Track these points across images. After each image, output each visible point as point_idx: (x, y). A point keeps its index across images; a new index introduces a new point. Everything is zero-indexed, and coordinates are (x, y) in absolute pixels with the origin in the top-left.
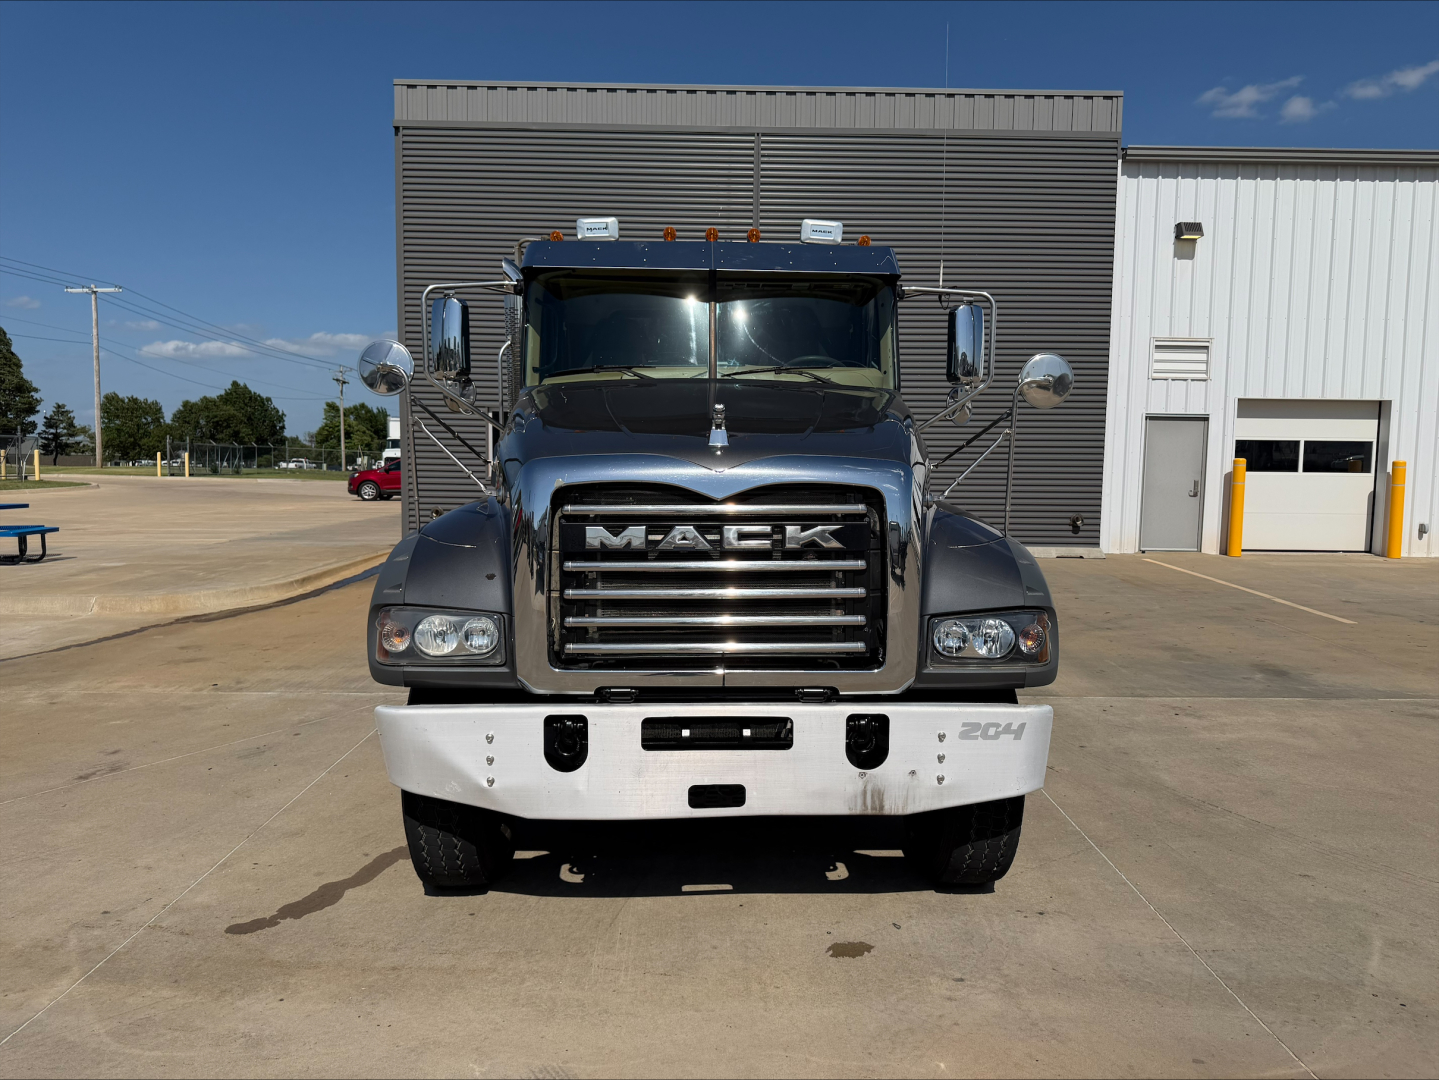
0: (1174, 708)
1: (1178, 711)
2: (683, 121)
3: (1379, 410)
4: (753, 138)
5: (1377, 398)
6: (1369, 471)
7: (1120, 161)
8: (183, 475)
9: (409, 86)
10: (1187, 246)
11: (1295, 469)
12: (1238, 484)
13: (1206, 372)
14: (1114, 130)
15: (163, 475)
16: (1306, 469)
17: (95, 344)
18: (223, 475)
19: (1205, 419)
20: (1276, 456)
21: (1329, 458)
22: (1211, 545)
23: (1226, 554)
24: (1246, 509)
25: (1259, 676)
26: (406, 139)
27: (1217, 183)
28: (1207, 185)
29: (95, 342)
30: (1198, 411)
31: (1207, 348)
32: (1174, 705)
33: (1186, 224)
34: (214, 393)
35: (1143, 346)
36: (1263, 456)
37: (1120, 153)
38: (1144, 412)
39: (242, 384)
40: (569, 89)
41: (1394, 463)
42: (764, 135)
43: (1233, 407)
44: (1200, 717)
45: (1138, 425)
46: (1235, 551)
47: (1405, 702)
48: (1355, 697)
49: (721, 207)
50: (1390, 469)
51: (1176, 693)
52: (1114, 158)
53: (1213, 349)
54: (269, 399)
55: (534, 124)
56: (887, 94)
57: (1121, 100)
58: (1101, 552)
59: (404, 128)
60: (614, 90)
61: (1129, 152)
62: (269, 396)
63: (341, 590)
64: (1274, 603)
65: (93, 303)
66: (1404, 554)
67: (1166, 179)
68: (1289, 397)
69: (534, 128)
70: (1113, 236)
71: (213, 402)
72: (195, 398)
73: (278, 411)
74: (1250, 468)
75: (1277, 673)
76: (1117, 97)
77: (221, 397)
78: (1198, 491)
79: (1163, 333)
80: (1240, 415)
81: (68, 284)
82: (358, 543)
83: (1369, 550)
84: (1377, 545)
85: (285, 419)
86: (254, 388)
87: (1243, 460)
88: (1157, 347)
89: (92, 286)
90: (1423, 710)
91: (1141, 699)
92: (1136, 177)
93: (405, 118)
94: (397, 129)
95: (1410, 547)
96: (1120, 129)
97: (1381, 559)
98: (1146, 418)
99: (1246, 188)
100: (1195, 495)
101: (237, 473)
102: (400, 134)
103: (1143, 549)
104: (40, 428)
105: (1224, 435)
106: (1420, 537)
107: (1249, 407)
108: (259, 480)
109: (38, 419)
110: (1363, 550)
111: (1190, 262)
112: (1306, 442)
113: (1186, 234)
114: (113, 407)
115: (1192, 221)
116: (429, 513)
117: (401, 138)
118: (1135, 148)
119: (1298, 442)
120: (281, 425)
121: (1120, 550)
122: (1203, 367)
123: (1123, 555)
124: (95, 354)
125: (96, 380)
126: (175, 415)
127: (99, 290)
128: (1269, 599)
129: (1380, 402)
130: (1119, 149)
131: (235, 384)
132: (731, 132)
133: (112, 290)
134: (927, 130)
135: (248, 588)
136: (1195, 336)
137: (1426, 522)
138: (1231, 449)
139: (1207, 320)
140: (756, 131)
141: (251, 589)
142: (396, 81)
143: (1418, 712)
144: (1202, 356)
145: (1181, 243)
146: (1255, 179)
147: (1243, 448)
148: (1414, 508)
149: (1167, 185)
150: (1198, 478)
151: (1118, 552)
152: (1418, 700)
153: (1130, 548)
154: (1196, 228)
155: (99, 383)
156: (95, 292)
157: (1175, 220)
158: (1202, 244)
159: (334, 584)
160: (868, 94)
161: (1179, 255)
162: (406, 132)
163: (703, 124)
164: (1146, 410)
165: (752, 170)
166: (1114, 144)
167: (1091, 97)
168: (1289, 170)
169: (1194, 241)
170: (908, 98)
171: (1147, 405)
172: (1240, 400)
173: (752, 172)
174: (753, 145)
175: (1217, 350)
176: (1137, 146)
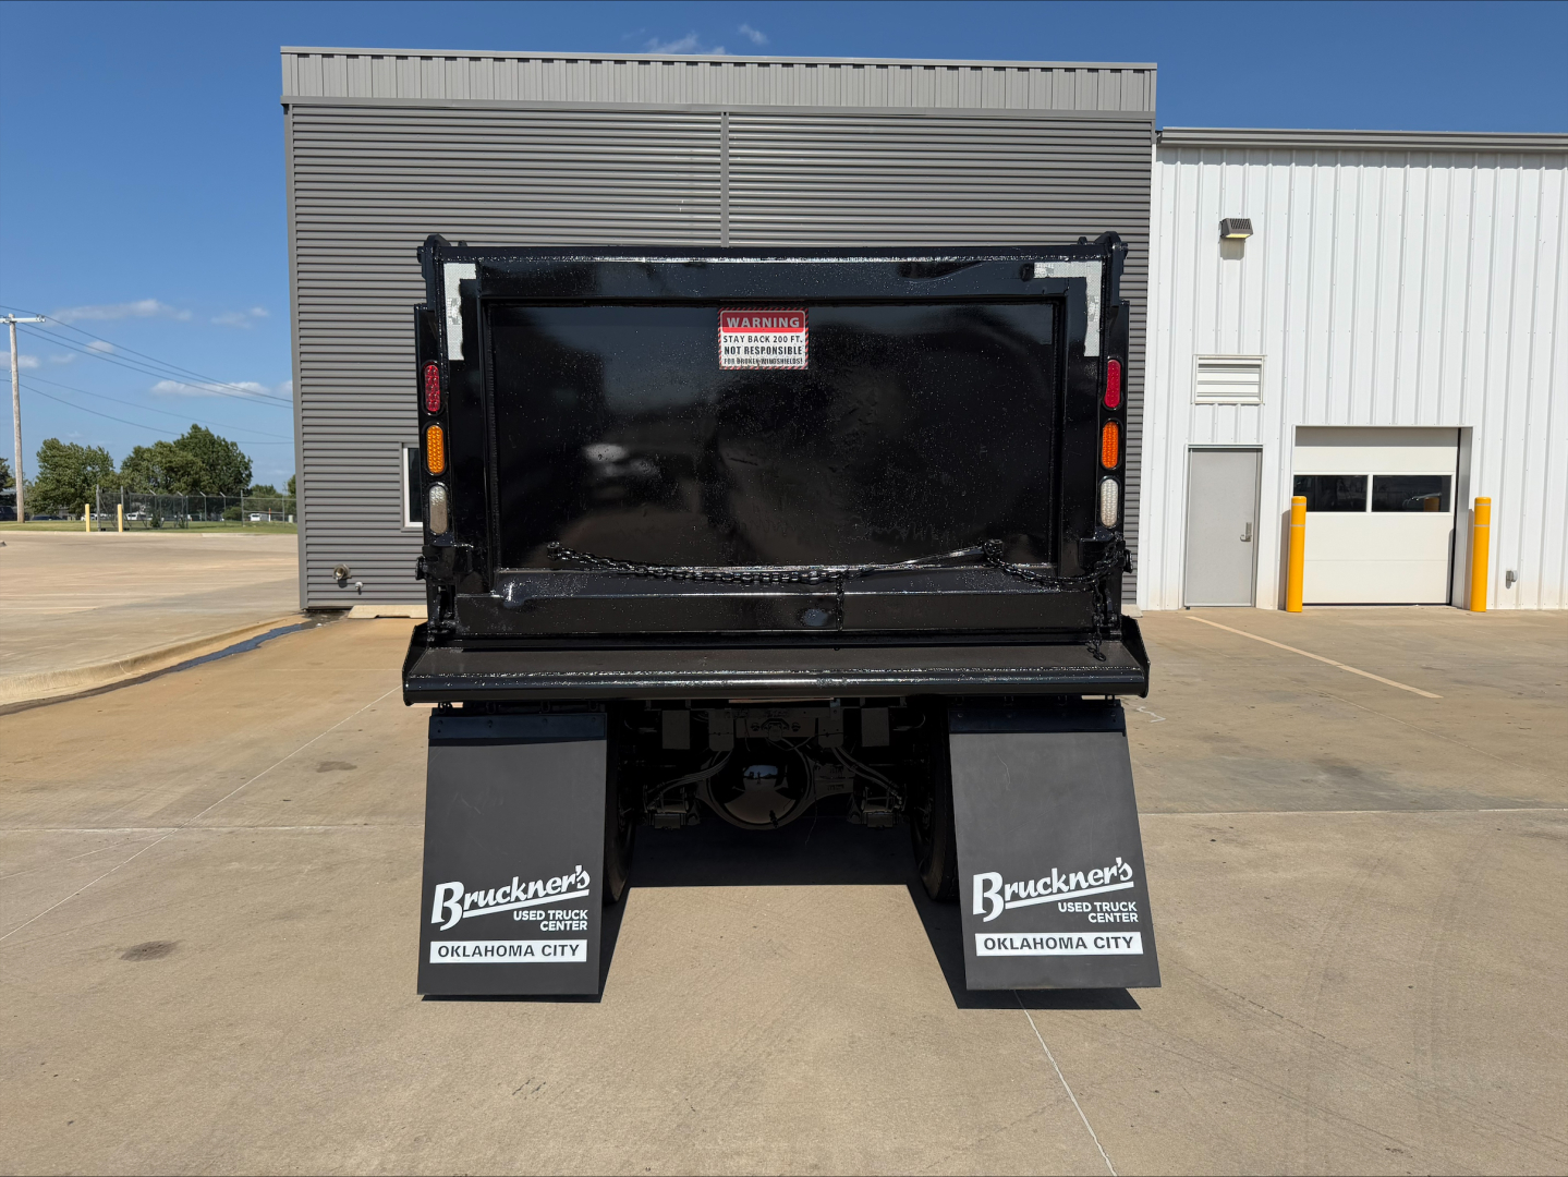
0: (1210, 830)
1: (1215, 835)
2: (632, 99)
3: (1459, 437)
4: (719, 118)
5: (1456, 423)
6: (1447, 510)
7: (1154, 146)
8: (116, 530)
9: (300, 55)
10: (1234, 245)
11: (1362, 508)
12: (1296, 526)
13: (1259, 395)
14: (1146, 109)
15: (92, 530)
16: (1376, 508)
17: (14, 382)
18: (165, 529)
19: (1259, 450)
20: (1341, 495)
21: (1402, 494)
22: (1267, 598)
23: (1285, 609)
24: (1307, 555)
25: (1323, 777)
26: (297, 119)
27: (1268, 171)
28: (1256, 174)
29: (14, 379)
30: (1251, 441)
31: (1259, 366)
32: (1211, 825)
33: (1233, 221)
34: (170, 439)
35: (1185, 364)
36: (1327, 494)
37: (1155, 136)
38: (1186, 443)
39: (203, 429)
40: (496, 59)
41: (1476, 500)
42: (732, 114)
43: (1290, 435)
44: (1243, 845)
45: (1179, 458)
46: (1294, 605)
47: (1514, 814)
48: (1449, 807)
49: (683, 201)
50: (1472, 506)
51: (1214, 805)
52: (1147, 142)
53: (1267, 367)
54: (234, 444)
55: (453, 101)
56: (878, 66)
57: (1154, 73)
58: (1137, 609)
59: (295, 106)
60: (550, 60)
61: (1165, 135)
62: (234, 441)
63: (182, 673)
64: (1342, 671)
65: (11, 334)
66: (1490, 606)
67: (1208, 166)
68: (1355, 424)
69: (454, 106)
70: (1148, 235)
71: (169, 448)
72: (148, 443)
73: (244, 457)
74: (1311, 508)
75: (1345, 771)
76: (1149, 70)
77: (177, 443)
78: (1251, 535)
79: (1207, 349)
80: (1297, 445)
82: (247, 610)
83: (1450, 603)
84: (1458, 597)
85: (252, 465)
86: (216, 432)
87: (1302, 500)
88: (1201, 366)
89: (10, 315)
90: (1540, 826)
91: (1167, 816)
92: (1174, 162)
93: (296, 94)
94: (286, 106)
95: (1497, 599)
96: (1153, 109)
97: (1464, 612)
98: (1189, 450)
99: (1303, 176)
100: (1248, 540)
101: (183, 527)
102: (291, 112)
103: (1188, 605)
105: (1280, 469)
106: (1508, 585)
107: (1308, 435)
108: (205, 535)
110: (1444, 602)
111: (1238, 262)
112: (1375, 477)
113: (1233, 232)
114: (53, 454)
115: (1239, 217)
116: (331, 572)
117: (290, 118)
118: (1171, 133)
119: (1364, 478)
120: (247, 472)
121: (1161, 606)
122: (1255, 389)
123: (1164, 612)
124: (14, 393)
125: (16, 422)
126: (125, 463)
127: (19, 320)
128: (1335, 666)
129: (1460, 429)
130: (1153, 132)
131: (195, 427)
132: (693, 110)
133: (33, 320)
134: (925, 108)
135: (49, 673)
136: (1245, 352)
137: (1514, 568)
138: (1289, 486)
139: (1259, 333)
140: (723, 110)
141: (54, 675)
142: (284, 49)
143: (1533, 830)
144: (1254, 377)
145: (1227, 243)
146: (1313, 164)
147: (1303, 485)
148: (1500, 553)
149: (1210, 173)
150: (1251, 520)
151: (1158, 608)
152: (1531, 810)
153: (1173, 604)
154: (1244, 225)
155: (19, 425)
156: (14, 323)
157: (1220, 215)
158: (1252, 244)
159: (180, 664)
160: (855, 66)
161: (1226, 255)
162: (297, 111)
163: (657, 100)
164: (1190, 441)
165: (718, 156)
166: (1147, 126)
167: (1119, 70)
168: (1352, 156)
169: (1243, 240)
170: (903, 70)
171: (1190, 434)
172: (1297, 428)
173: (718, 159)
174: (719, 126)
175: (1272, 368)
176: (1173, 128)
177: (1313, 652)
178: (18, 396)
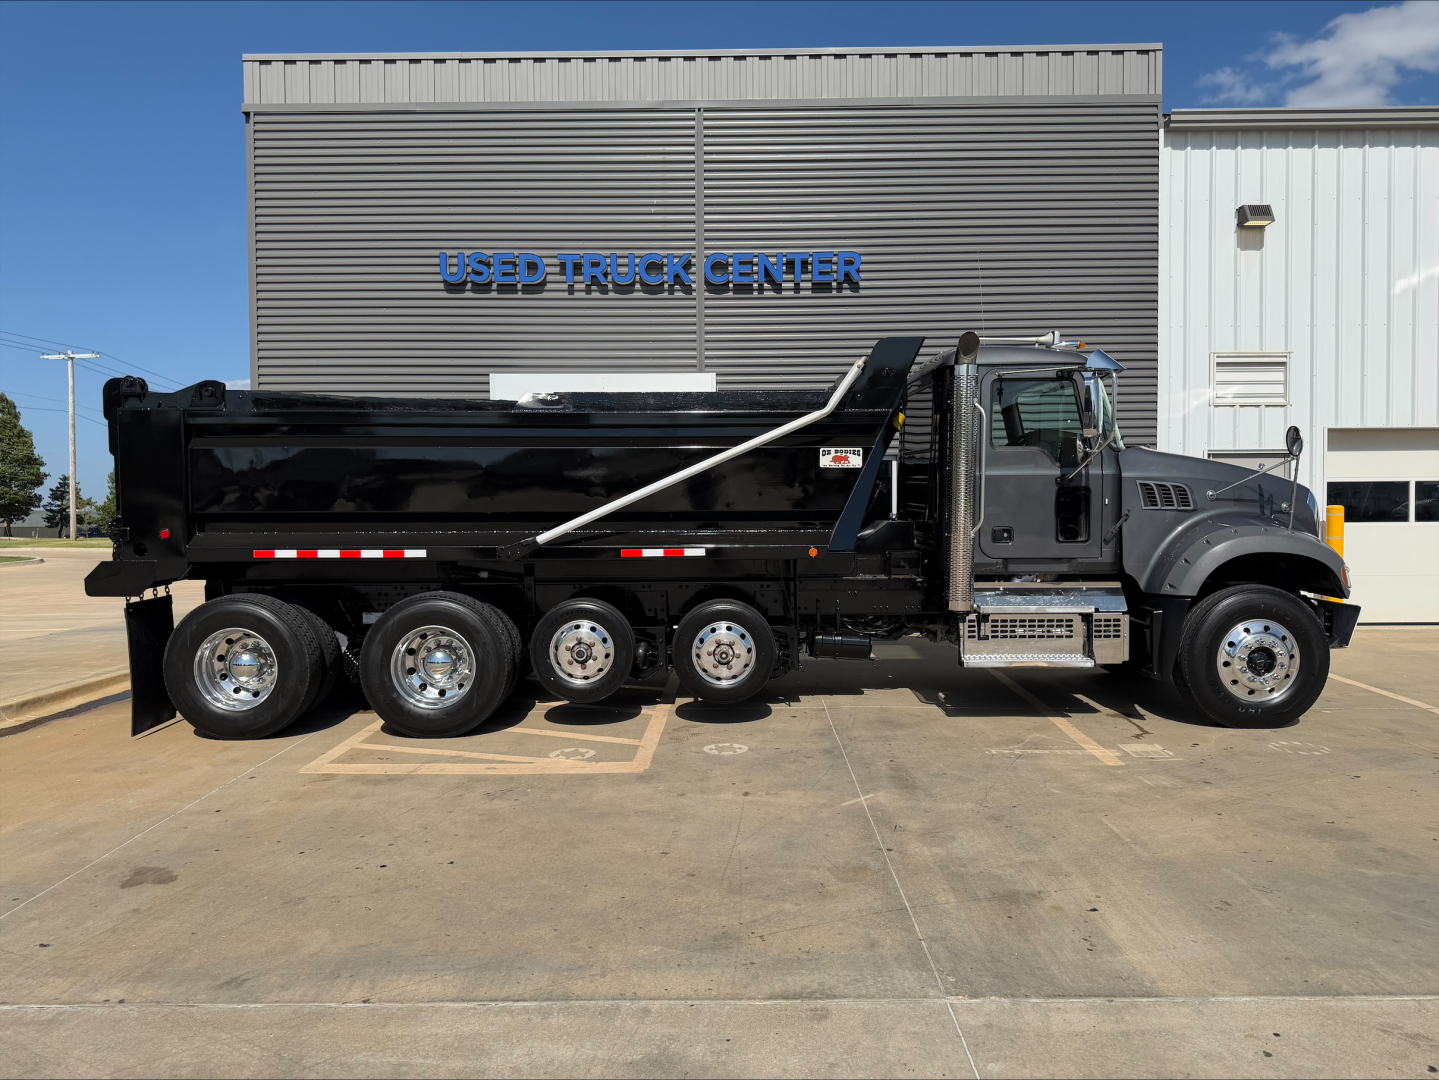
2: (602, 97)
4: (693, 114)
7: (1162, 131)
9: (262, 62)
10: (1251, 234)
11: (1405, 518)
12: (1334, 538)
13: (1285, 395)
14: (1152, 92)
16: (1419, 518)
17: (71, 412)
19: (1286, 455)
26: (258, 127)
27: (1288, 155)
28: (1276, 158)
30: (1276, 445)
31: (1284, 364)
33: (1252, 208)
35: (1201, 363)
36: (1365, 502)
37: (1162, 120)
38: (1206, 448)
40: (461, 61)
42: (706, 110)
43: (1324, 438)
49: (655, 201)
52: (1154, 127)
53: (1293, 365)
55: (417, 104)
56: (861, 56)
59: (256, 114)
60: (517, 60)
61: (1173, 118)
65: (70, 369)
67: (1222, 151)
68: (1393, 426)
69: (418, 109)
74: (1349, 518)
76: (1154, 51)
79: (1226, 347)
80: (1330, 449)
81: (43, 351)
87: (1339, 510)
88: (1219, 364)
89: (69, 352)
92: (1183, 148)
93: (257, 101)
94: (247, 114)
96: (1159, 91)
98: (1209, 455)
99: (1326, 158)
102: (252, 120)
104: (46, 500)
105: (1313, 476)
107: (1342, 439)
109: (43, 492)
111: (1257, 253)
112: (1416, 483)
113: (1252, 220)
115: (1258, 203)
117: (251, 127)
118: (1181, 115)
119: (1406, 485)
122: (1280, 389)
124: (71, 422)
125: (71, 448)
127: (77, 356)
130: (1160, 115)
132: (666, 107)
133: (90, 355)
134: (912, 98)
136: (1268, 350)
138: (1324, 494)
139: (1283, 329)
140: (696, 106)
142: (246, 56)
144: (1278, 376)
145: (1245, 231)
146: (1337, 146)
147: (1338, 493)
149: (1224, 158)
154: (1264, 211)
155: (75, 452)
156: (72, 359)
157: (1236, 202)
158: (1272, 232)
160: (837, 56)
161: (1243, 245)
162: (259, 118)
163: (630, 99)
164: (1209, 445)
165: (693, 153)
166: (1154, 110)
167: (1121, 52)
168: (1381, 136)
169: (1262, 228)
170: (888, 59)
171: (1209, 438)
172: (1330, 430)
173: (692, 157)
174: (693, 123)
175: (1298, 367)
176: (1183, 110)
177: (1386, 689)
178: (74, 425)
